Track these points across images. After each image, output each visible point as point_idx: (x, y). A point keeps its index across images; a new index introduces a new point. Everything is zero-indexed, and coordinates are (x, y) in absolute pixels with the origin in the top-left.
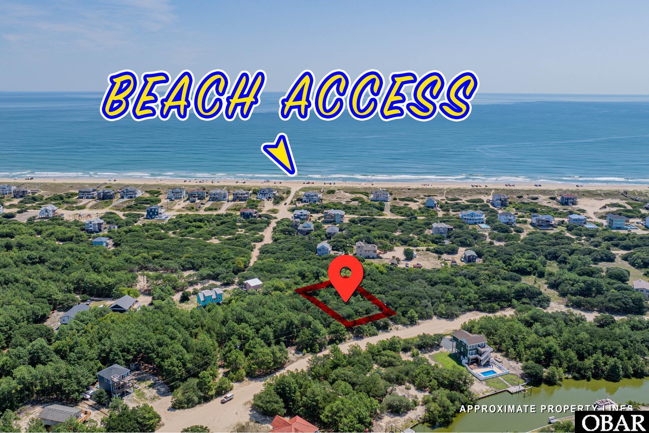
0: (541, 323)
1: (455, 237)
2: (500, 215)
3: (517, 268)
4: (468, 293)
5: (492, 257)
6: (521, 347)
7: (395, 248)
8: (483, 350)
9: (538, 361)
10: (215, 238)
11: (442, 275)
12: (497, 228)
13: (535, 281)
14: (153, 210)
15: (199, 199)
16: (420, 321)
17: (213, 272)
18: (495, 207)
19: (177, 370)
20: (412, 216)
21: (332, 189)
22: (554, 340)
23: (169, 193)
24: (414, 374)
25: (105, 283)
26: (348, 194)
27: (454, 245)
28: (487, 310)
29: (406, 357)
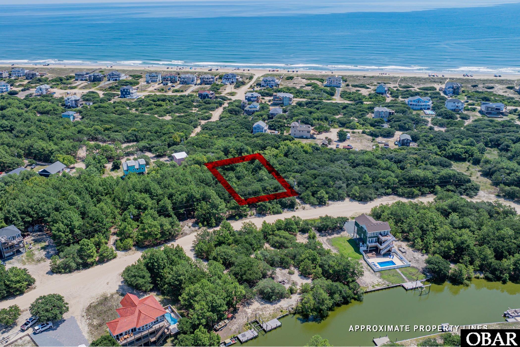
0: (460, 213)
1: (395, 121)
2: (447, 102)
3: (451, 154)
4: (387, 176)
5: (428, 141)
6: (430, 238)
7: (332, 130)
8: (383, 238)
9: (446, 256)
10: (169, 116)
11: (366, 157)
12: (442, 114)
13: (468, 168)
14: (126, 90)
15: (171, 82)
16: (330, 202)
17: (149, 144)
18: (447, 95)
19: (63, 235)
20: (359, 101)
21: (291, 75)
22: (470, 234)
23: (147, 77)
24: (301, 258)
25: (49, 151)
26: (304, 81)
27: (393, 129)
28: (406, 195)
29: (302, 239)
